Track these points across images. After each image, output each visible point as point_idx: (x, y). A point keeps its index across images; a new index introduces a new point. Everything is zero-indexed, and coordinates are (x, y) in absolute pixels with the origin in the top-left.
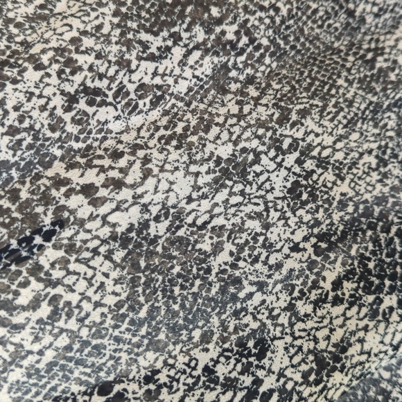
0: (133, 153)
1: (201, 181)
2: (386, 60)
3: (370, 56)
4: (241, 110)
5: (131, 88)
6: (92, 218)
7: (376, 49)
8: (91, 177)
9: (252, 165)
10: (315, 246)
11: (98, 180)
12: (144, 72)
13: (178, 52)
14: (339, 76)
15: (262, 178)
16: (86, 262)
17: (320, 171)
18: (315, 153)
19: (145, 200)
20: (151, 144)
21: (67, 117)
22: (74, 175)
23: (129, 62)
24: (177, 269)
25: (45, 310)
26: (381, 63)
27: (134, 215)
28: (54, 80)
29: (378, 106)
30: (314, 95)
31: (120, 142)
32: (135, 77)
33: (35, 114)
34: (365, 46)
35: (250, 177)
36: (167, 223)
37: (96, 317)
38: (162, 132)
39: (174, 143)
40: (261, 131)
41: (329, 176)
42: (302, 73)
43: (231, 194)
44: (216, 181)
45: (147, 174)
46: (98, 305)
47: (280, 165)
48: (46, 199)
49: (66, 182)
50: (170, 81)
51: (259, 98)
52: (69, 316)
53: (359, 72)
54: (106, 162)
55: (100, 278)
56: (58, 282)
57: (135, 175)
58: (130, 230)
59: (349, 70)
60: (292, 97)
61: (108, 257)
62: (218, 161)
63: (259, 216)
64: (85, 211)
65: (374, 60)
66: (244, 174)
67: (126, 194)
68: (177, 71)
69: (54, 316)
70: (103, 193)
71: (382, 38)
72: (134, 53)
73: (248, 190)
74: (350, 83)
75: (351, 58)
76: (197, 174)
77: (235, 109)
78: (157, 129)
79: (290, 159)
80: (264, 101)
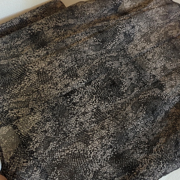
6: (32, 69)
8: (31, 65)
15: (55, 64)
16: (32, 74)
24: (44, 75)
25: (28, 80)
27: (38, 69)
29: (71, 54)
37: (34, 80)
43: (50, 66)
46: (34, 79)
47: (57, 62)
48: (26, 68)
52: (31, 80)
55: (34, 76)
56: (29, 77)
58: (37, 70)
61: (35, 73)
63: (55, 69)
66: (52, 63)
69: (29, 80)
70: (33, 66)
79: (59, 61)
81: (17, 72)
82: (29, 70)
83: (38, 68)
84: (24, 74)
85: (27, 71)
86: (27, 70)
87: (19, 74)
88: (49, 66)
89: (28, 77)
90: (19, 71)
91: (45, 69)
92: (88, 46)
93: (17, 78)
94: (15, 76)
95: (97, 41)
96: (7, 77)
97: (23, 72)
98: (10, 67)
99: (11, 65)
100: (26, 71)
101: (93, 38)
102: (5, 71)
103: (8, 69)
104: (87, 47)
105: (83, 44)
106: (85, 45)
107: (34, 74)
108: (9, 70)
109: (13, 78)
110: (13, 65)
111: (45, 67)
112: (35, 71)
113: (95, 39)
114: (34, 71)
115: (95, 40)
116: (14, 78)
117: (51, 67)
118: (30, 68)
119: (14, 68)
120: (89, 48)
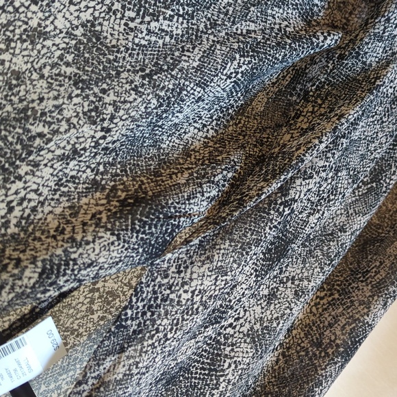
1: (263, 306)
6: (235, 333)
9: (277, 292)
15: (282, 296)
17: (301, 283)
18: (296, 278)
19: (248, 320)
27: (248, 326)
35: (279, 297)
36: (259, 324)
41: (306, 282)
43: (275, 305)
44: (268, 303)
47: (286, 288)
58: (248, 330)
66: (276, 296)
67: (242, 321)
73: (280, 301)
76: (261, 304)
79: (289, 284)
81: (201, 356)
83: (248, 323)
87: (207, 359)
88: (272, 307)
89: (231, 358)
90: (206, 351)
91: (266, 319)
92: (343, 211)
93: (207, 372)
94: (199, 371)
96: (181, 381)
97: (216, 352)
100: (220, 344)
104: (341, 214)
107: (241, 345)
109: (196, 378)
111: (262, 313)
112: (244, 335)
114: (241, 336)
116: (199, 378)
117: (277, 306)
120: (348, 213)
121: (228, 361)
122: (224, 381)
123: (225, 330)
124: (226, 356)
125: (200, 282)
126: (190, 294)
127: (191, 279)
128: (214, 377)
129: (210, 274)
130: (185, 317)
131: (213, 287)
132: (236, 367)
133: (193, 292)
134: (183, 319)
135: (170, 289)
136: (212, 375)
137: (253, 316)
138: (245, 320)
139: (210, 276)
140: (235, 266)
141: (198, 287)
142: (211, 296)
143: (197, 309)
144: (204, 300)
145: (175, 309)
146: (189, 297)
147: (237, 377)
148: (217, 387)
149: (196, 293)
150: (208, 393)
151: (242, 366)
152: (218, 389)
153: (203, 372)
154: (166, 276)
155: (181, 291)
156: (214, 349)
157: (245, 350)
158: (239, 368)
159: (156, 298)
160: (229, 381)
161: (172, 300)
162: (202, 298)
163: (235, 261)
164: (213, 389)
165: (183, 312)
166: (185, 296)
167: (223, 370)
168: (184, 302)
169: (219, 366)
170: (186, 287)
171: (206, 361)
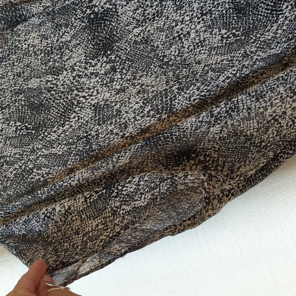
0: (94, 89)
1: (112, 94)
2: (167, 59)
3: (161, 58)
4: (122, 77)
5: (89, 74)
6: (86, 102)
7: (164, 55)
8: (84, 94)
9: (126, 89)
10: (143, 102)
11: (86, 95)
12: (91, 70)
13: (99, 64)
14: (151, 65)
16: (85, 110)
19: (98, 98)
20: (98, 86)
21: (74, 81)
22: (80, 93)
23: (87, 68)
26: (165, 60)
27: (96, 101)
28: (70, 73)
30: (144, 71)
31: (90, 86)
32: (89, 71)
33: (67, 81)
34: (160, 55)
38: (100, 83)
39: (104, 86)
40: (128, 82)
42: (139, 65)
43: (121, 95)
45: (98, 93)
47: (135, 88)
48: (75, 99)
49: (79, 95)
50: (99, 71)
51: (127, 73)
53: (158, 63)
54: (87, 91)
57: (95, 93)
58: (95, 103)
59: (154, 63)
60: (137, 72)
61: (90, 109)
62: (117, 89)
64: (84, 101)
65: (163, 59)
66: (124, 91)
68: (100, 68)
70: (87, 97)
71: (166, 51)
72: (88, 65)
73: (125, 94)
74: (156, 67)
75: (155, 59)
76: (111, 93)
77: (120, 77)
78: (99, 82)
80: (128, 74)
81: (59, 106)
82: (80, 103)
84: (71, 110)
85: (76, 106)
86: (76, 103)
88: (118, 96)
90: (63, 104)
93: (59, 115)
95: (231, 36)
96: (42, 113)
97: (69, 107)
98: (44, 96)
99: (44, 91)
100: (74, 104)
101: (220, 31)
102: (36, 102)
103: (40, 98)
105: (194, 49)
106: (198, 50)
107: (88, 110)
108: (43, 101)
109: (51, 116)
110: (49, 91)
111: (110, 97)
112: (91, 105)
113: (223, 31)
114: (89, 104)
115: (225, 34)
118: (81, 99)
119: (51, 97)
121: (74, 114)
122: (68, 124)
123: (79, 98)
124: (74, 112)
125: (32, 41)
126: (27, 46)
127: (29, 39)
128: (62, 119)
129: (38, 37)
130: (25, 57)
131: (40, 45)
132: (78, 120)
133: (29, 45)
134: (24, 58)
135: (19, 42)
136: (62, 118)
137: (102, 97)
138: (96, 98)
139: (38, 39)
140: (52, 36)
141: (31, 43)
142: (39, 49)
143: (31, 54)
144: (35, 50)
145: (19, 52)
146: (27, 47)
147: (77, 126)
148: (63, 125)
149: (30, 46)
150: (56, 127)
151: (82, 121)
152: (63, 127)
153: (57, 114)
154: (19, 37)
155: (23, 44)
156: (68, 106)
157: (88, 112)
158: (80, 121)
159: (12, 46)
160: (71, 126)
161: (19, 47)
162: (34, 49)
163: (52, 33)
164: (59, 125)
165: (24, 54)
166: (24, 46)
167: (69, 118)
168: (24, 49)
169: (68, 115)
170: (26, 42)
171: (61, 110)
